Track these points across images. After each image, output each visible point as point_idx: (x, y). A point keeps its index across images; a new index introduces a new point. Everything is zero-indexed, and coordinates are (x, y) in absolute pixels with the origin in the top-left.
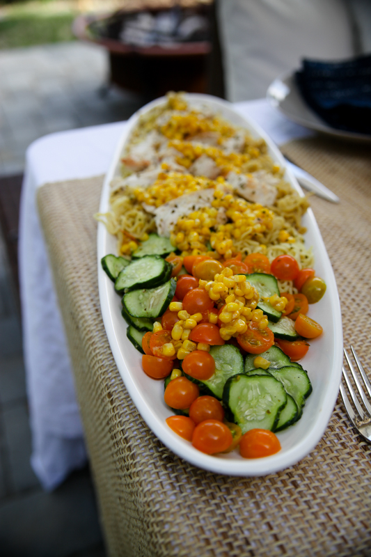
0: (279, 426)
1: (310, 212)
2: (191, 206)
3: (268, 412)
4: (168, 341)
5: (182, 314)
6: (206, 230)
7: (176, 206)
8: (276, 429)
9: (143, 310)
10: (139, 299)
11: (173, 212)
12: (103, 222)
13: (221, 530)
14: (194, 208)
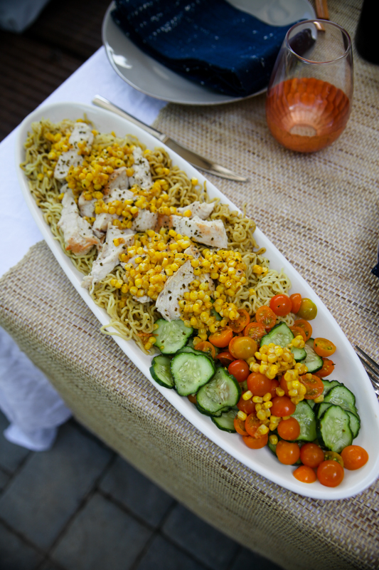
0: (355, 434)
1: (258, 232)
2: (181, 286)
3: (344, 431)
4: (260, 425)
5: (256, 399)
6: (209, 305)
7: (170, 292)
8: (354, 436)
9: (218, 405)
10: (209, 397)
11: (170, 298)
12: (115, 334)
13: (358, 514)
14: (184, 286)
